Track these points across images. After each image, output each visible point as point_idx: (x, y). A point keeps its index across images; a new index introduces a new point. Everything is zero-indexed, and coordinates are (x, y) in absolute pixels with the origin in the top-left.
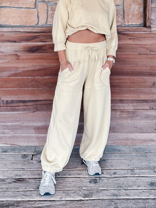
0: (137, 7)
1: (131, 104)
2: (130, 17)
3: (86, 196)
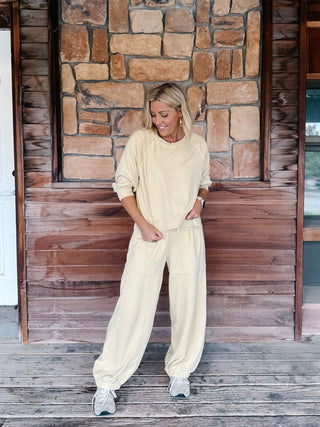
0: (251, 154)
1: (242, 287)
2: (242, 167)
3: (182, 411)
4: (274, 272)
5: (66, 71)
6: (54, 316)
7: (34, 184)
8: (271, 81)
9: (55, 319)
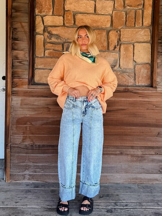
0: (146, 71)
1: (140, 150)
2: (140, 79)
4: (158, 141)
5: (38, 20)
6: (26, 166)
7: (17, 86)
8: (158, 29)
9: (26, 168)
